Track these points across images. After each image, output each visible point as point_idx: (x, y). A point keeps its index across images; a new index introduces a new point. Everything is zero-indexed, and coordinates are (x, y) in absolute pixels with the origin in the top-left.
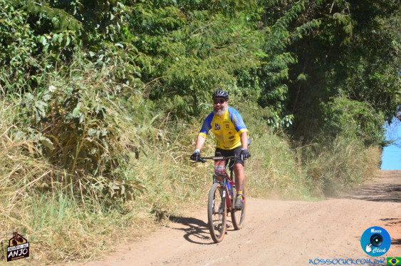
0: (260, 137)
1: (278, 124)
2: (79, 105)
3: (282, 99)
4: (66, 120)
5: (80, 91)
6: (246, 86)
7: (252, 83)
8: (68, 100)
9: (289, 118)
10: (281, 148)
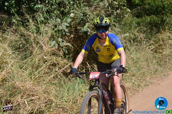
2: (87, 24)
4: (80, 33)
5: (87, 16)
8: (81, 20)
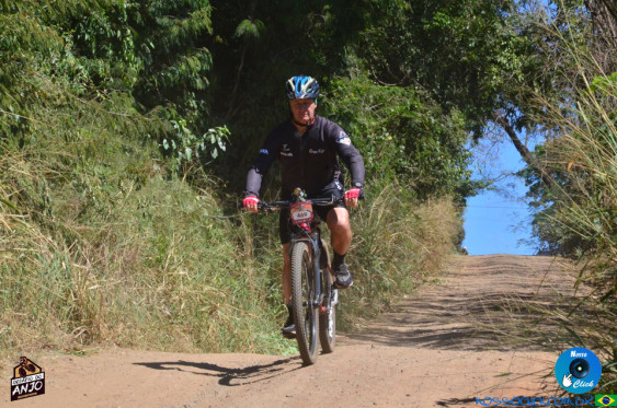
0: (138, 189)
1: (188, 151)
3: (199, 84)
6: (101, 54)
7: (118, 45)
9: (218, 135)
10: (195, 215)
